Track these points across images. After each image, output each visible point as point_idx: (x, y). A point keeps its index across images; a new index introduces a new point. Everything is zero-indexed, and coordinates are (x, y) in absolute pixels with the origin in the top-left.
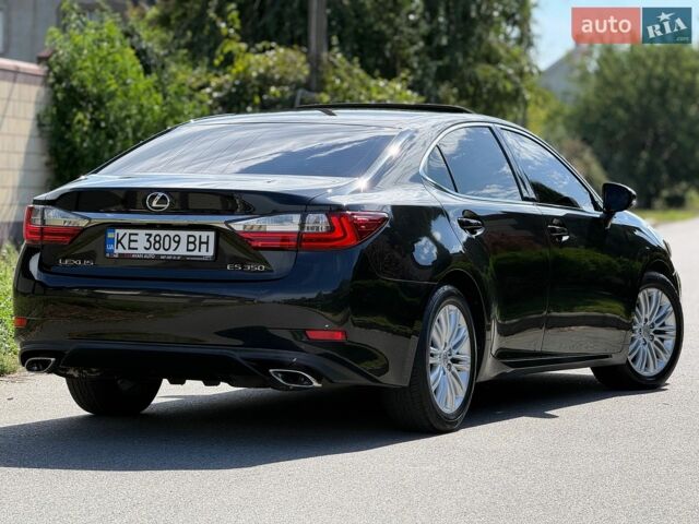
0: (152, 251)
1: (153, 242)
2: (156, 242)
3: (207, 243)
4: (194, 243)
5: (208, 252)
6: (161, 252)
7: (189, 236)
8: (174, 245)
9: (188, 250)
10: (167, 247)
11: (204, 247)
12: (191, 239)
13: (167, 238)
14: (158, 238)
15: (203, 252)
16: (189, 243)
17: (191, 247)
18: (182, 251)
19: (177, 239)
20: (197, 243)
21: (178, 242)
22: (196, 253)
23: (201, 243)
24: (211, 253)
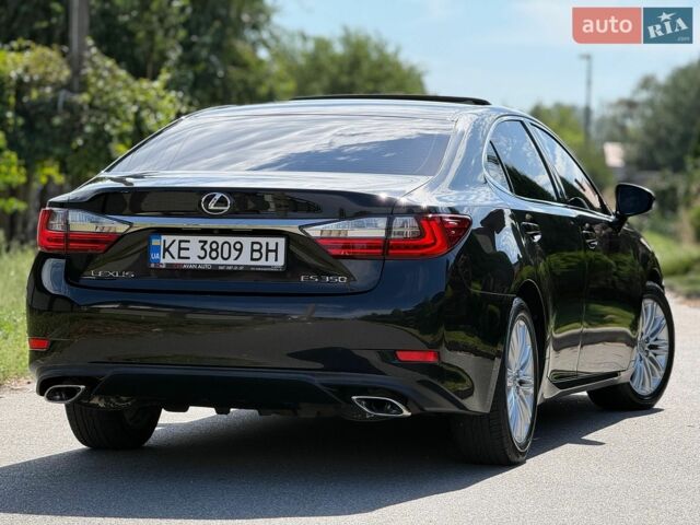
0: (208, 261)
1: (208, 250)
2: (212, 250)
3: (276, 251)
4: (259, 251)
5: (278, 261)
6: (219, 261)
7: (253, 243)
8: (235, 254)
9: (252, 259)
10: (226, 255)
11: (272, 255)
12: (256, 247)
13: (226, 246)
14: (214, 246)
15: (271, 262)
16: (253, 251)
17: (256, 255)
18: (245, 260)
19: (238, 246)
20: (264, 251)
21: (240, 250)
22: (263, 262)
23: (268, 251)
24: (281, 262)
